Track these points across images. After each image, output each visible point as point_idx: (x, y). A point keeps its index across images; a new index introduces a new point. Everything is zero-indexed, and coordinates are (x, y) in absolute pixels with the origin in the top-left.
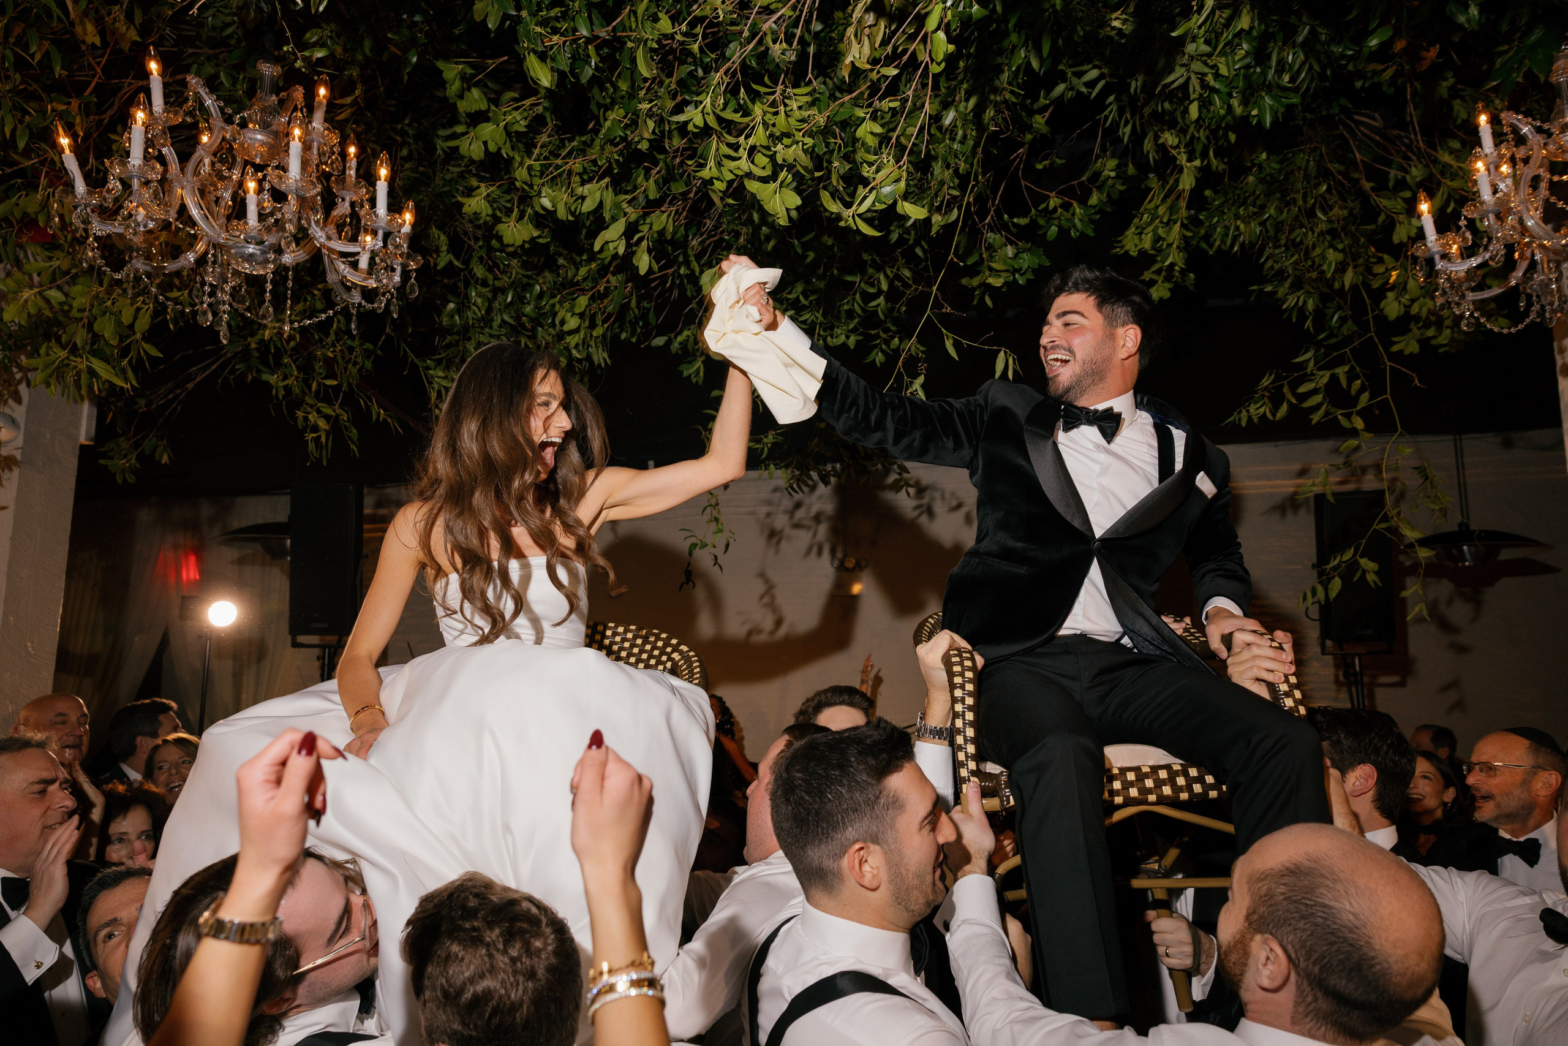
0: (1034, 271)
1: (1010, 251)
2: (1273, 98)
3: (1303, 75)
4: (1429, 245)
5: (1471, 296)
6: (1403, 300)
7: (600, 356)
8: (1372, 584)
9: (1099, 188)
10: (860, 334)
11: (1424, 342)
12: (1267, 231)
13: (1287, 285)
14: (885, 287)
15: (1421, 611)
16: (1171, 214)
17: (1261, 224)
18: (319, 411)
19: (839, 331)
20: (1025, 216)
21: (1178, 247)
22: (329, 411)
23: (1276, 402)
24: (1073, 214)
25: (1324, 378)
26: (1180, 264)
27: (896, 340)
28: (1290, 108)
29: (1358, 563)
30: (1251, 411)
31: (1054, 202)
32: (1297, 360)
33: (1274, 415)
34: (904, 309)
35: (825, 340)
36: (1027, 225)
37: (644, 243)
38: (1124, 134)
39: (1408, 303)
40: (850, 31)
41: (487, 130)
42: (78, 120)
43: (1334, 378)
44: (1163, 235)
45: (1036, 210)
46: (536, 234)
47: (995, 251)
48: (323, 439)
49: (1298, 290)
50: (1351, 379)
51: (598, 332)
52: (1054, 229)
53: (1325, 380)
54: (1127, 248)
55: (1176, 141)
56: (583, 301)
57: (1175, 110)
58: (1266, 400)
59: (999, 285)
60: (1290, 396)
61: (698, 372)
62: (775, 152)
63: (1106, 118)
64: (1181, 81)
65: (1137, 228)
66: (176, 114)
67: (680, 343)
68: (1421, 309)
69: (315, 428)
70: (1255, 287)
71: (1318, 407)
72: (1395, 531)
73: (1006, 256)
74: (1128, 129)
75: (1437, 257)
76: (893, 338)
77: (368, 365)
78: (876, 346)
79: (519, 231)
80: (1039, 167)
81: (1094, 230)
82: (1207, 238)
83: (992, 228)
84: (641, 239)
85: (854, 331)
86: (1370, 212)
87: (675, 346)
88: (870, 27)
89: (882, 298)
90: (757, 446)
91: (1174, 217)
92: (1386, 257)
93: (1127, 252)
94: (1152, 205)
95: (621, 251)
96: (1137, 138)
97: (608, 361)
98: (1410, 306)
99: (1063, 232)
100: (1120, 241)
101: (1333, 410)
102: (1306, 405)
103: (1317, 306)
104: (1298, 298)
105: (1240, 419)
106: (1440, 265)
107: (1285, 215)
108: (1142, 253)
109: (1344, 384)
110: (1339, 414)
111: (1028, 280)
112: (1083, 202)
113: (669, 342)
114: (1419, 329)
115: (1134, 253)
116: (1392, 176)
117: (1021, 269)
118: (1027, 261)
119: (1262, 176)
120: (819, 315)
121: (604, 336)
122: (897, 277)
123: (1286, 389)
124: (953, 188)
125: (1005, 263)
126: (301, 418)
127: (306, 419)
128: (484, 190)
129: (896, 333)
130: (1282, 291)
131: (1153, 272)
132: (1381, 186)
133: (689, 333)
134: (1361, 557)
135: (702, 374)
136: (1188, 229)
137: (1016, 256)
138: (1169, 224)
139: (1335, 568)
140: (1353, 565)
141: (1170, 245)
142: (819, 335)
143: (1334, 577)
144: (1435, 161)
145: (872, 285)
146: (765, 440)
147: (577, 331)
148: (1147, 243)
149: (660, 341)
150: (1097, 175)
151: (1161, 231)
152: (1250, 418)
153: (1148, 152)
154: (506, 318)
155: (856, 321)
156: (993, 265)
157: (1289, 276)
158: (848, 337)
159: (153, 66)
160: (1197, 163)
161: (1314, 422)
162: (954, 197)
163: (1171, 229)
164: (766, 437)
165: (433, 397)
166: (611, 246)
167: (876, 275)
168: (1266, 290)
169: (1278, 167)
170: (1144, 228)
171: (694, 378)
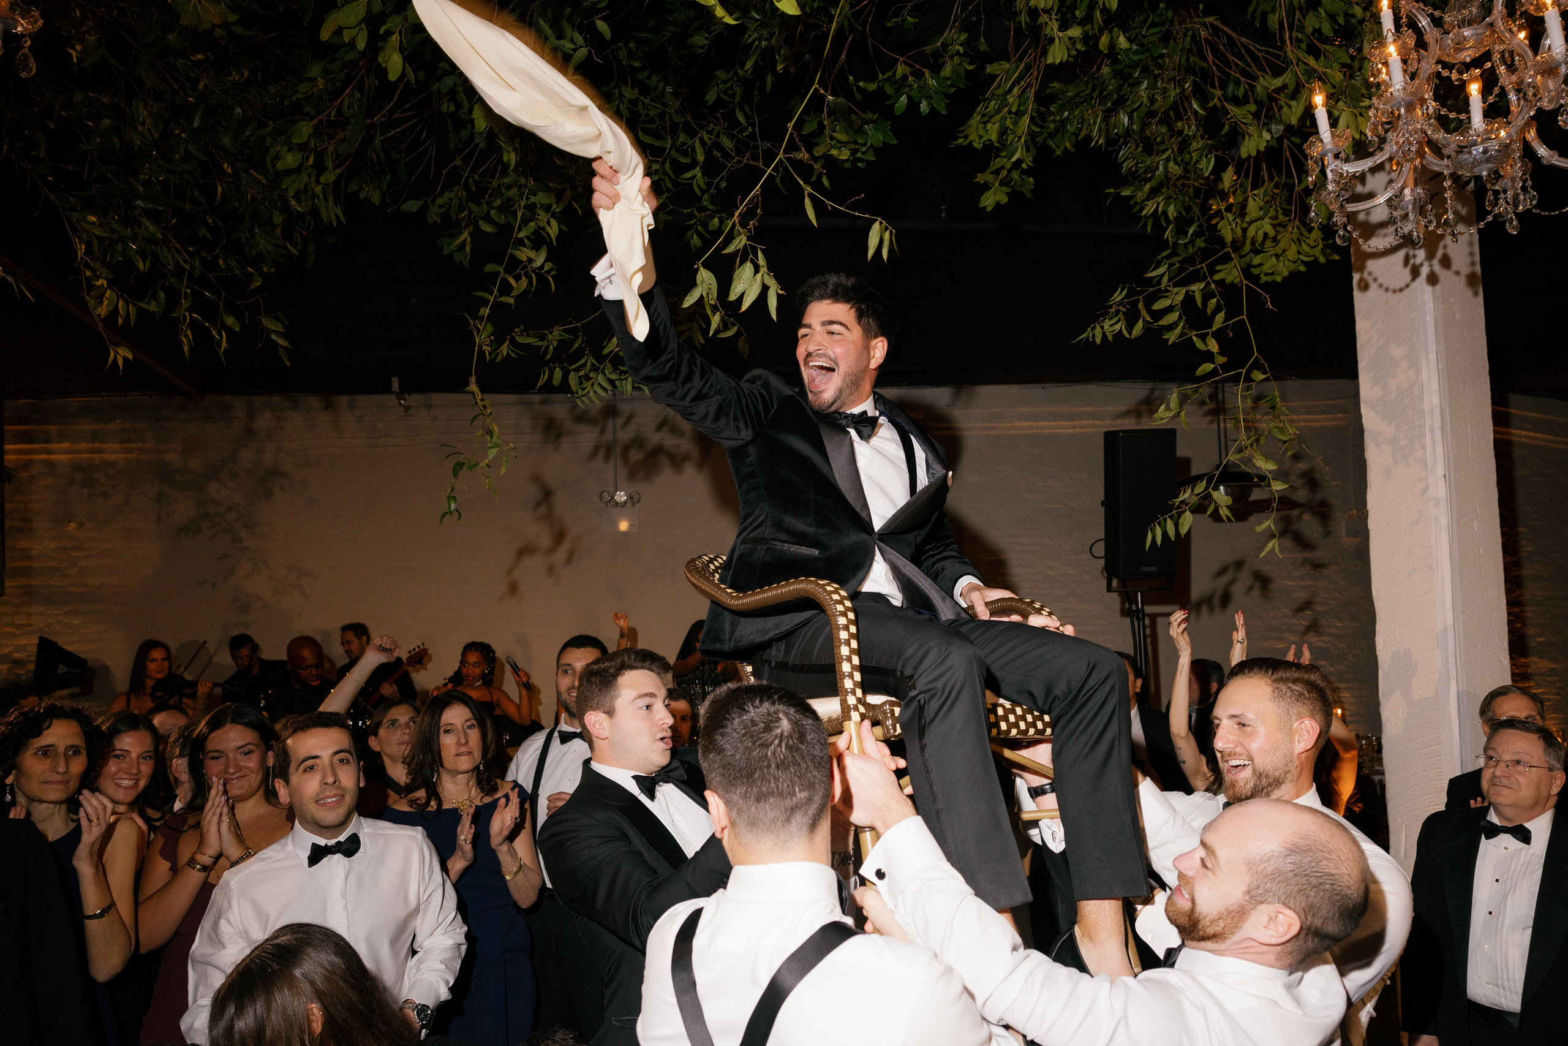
0: (878, 152)
1: (854, 121)
4: (1325, 140)
5: (1346, 208)
7: (332, 212)
8: (1224, 520)
10: (669, 213)
11: (1248, 271)
13: (1149, 188)
14: (701, 157)
15: (1273, 548)
16: (1019, 105)
20: (872, 81)
21: (1026, 142)
23: (1131, 319)
24: (925, 85)
25: (1178, 295)
26: (1028, 161)
27: (716, 220)
29: (1211, 496)
30: (1106, 327)
31: (901, 70)
32: (1150, 275)
33: (1130, 333)
36: (873, 92)
37: (395, 38)
39: (1245, 225)
43: (1189, 298)
44: (1010, 127)
45: (884, 75)
46: (232, 18)
47: (836, 120)
49: (1159, 195)
50: (1206, 298)
51: (329, 177)
52: (904, 99)
53: (1181, 297)
54: (970, 139)
56: (304, 130)
58: (1121, 316)
59: (845, 158)
60: (1144, 313)
65: (983, 116)
67: (441, 207)
68: (1257, 232)
70: (1111, 190)
71: (1171, 327)
72: (1249, 463)
73: (849, 126)
76: (712, 217)
78: (690, 227)
80: (888, 24)
81: (947, 107)
82: (1057, 134)
84: (389, 33)
87: (434, 216)
89: (698, 168)
90: (540, 343)
93: (970, 145)
94: (1000, 91)
95: (361, 44)
97: (342, 218)
98: (1247, 228)
99: (913, 104)
100: (963, 131)
101: (1188, 330)
102: (1163, 322)
103: (1179, 213)
104: (1158, 204)
105: (1093, 336)
108: (987, 145)
109: (1200, 302)
110: (1194, 334)
112: (936, 69)
113: (425, 209)
115: (978, 145)
121: (336, 183)
122: (717, 145)
123: (1141, 306)
129: (717, 212)
130: (1140, 196)
131: (992, 173)
133: (452, 195)
134: (1215, 489)
135: (468, 248)
136: (1037, 125)
138: (1019, 114)
139: (1185, 503)
140: (1206, 498)
141: (1018, 139)
143: (1183, 512)
145: (685, 153)
146: (550, 337)
147: (298, 170)
148: (993, 135)
149: (412, 206)
151: (1008, 123)
152: (1104, 335)
154: (192, 149)
155: (665, 195)
160: (1072, 33)
161: (1170, 342)
163: (1019, 121)
164: (551, 333)
165: (81, 249)
166: (347, 36)
167: (690, 143)
168: (1123, 194)
169: (1136, 58)
170: (991, 117)
171: (457, 257)
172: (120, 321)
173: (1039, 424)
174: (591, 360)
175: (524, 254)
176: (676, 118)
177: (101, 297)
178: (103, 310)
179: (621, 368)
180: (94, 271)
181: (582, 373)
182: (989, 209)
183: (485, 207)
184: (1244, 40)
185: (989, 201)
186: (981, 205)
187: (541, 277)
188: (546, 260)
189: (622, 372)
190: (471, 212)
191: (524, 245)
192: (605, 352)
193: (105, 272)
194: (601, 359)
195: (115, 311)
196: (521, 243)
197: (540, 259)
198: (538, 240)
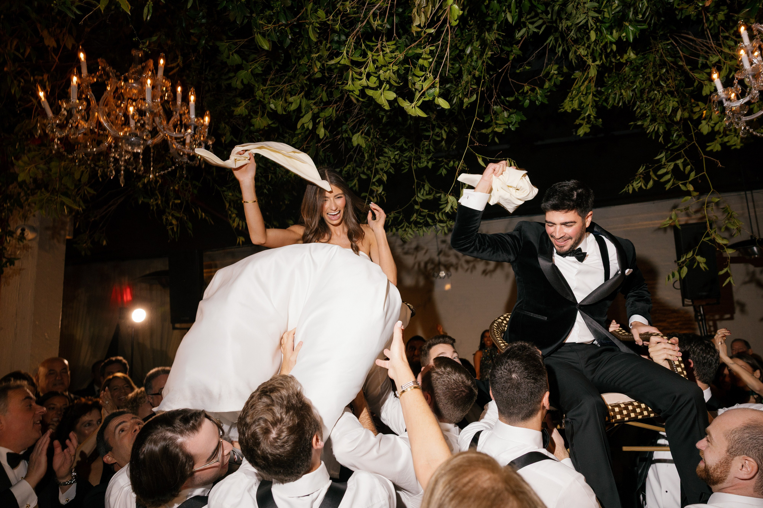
0: (519, 123)
1: (506, 114)
2: (633, 26)
3: (648, 13)
4: (719, 94)
5: (744, 119)
6: (710, 124)
8: (703, 269)
9: (550, 80)
10: (434, 161)
11: (723, 145)
12: (636, 94)
13: (648, 121)
14: (445, 137)
15: (730, 281)
16: (587, 90)
17: (632, 91)
18: (173, 216)
19: (423, 160)
20: (512, 96)
21: (592, 106)
22: (178, 215)
23: (647, 179)
24: (537, 94)
25: (671, 166)
26: (594, 114)
28: (642, 31)
29: (695, 259)
30: (634, 185)
31: (527, 88)
32: (656, 158)
33: (646, 186)
34: (455, 147)
35: (416, 165)
36: (513, 101)
37: (322, 123)
38: (559, 51)
39: (713, 125)
40: (415, 10)
41: (243, 74)
42: (47, 83)
43: (676, 166)
44: (584, 101)
45: (518, 93)
46: (270, 122)
47: (498, 115)
48: (175, 229)
49: (655, 123)
50: (685, 166)
52: (527, 101)
53: (672, 167)
54: (566, 108)
55: (586, 52)
57: (584, 37)
58: (641, 179)
59: (501, 131)
60: (653, 176)
61: (355, 185)
62: (380, 75)
63: (549, 44)
64: (584, 21)
65: (570, 98)
66: (93, 77)
67: (346, 171)
68: (720, 128)
69: (171, 224)
71: (669, 181)
72: (713, 241)
73: (504, 116)
74: (561, 49)
75: (724, 100)
76: (450, 161)
77: (195, 191)
78: (442, 166)
79: (262, 121)
80: (518, 71)
81: (548, 101)
82: (606, 100)
83: (496, 104)
84: (319, 122)
85: (431, 159)
86: (689, 81)
88: (424, 7)
89: (444, 142)
91: (589, 91)
92: (700, 103)
93: (566, 111)
94: (577, 86)
95: (310, 127)
96: (566, 53)
98: (715, 126)
99: (532, 103)
100: (562, 106)
101: (676, 182)
102: (663, 180)
103: (665, 130)
104: (655, 127)
105: (628, 190)
106: (726, 104)
107: (644, 85)
108: (574, 110)
109: (682, 168)
110: (680, 183)
111: (516, 128)
112: (541, 87)
114: (720, 138)
115: (569, 111)
116: (700, 62)
117: (512, 122)
118: (515, 118)
119: (632, 67)
120: (413, 153)
122: (451, 131)
123: (651, 173)
124: (473, 84)
125: (503, 120)
126: (164, 219)
127: (167, 219)
128: (244, 104)
129: (451, 159)
130: (646, 124)
131: (581, 120)
132: (695, 67)
133: (350, 166)
134: (697, 255)
135: (357, 186)
136: (596, 97)
137: (509, 116)
138: (586, 95)
139: (683, 262)
140: (693, 260)
141: (588, 105)
142: (414, 162)
143: (683, 267)
144: (721, 52)
145: (438, 136)
148: (576, 105)
150: (548, 73)
151: (582, 99)
152: (634, 189)
153: (572, 59)
155: (432, 154)
156: (497, 122)
157: (649, 116)
158: (428, 163)
159: (82, 56)
160: (598, 63)
161: (667, 189)
162: (474, 89)
163: (588, 97)
164: (390, 214)
165: (227, 205)
166: (306, 125)
167: (440, 131)
168: (638, 124)
169: (640, 62)
170: (574, 98)
171: (354, 189)
172: (240, 228)
173: (653, 222)
174: (406, 224)
175: (374, 188)
176: (434, 123)
177: (234, 221)
178: (235, 225)
179: (419, 226)
180: (232, 212)
181: (403, 229)
182: (581, 136)
183: (363, 169)
184: (700, 40)
185: (581, 132)
186: (578, 134)
187: (381, 197)
188: (383, 190)
189: (419, 227)
190: (357, 171)
191: (375, 185)
192: (412, 220)
193: (235, 212)
194: (410, 223)
195: (239, 225)
196: (374, 184)
197: (380, 190)
198: (380, 181)
